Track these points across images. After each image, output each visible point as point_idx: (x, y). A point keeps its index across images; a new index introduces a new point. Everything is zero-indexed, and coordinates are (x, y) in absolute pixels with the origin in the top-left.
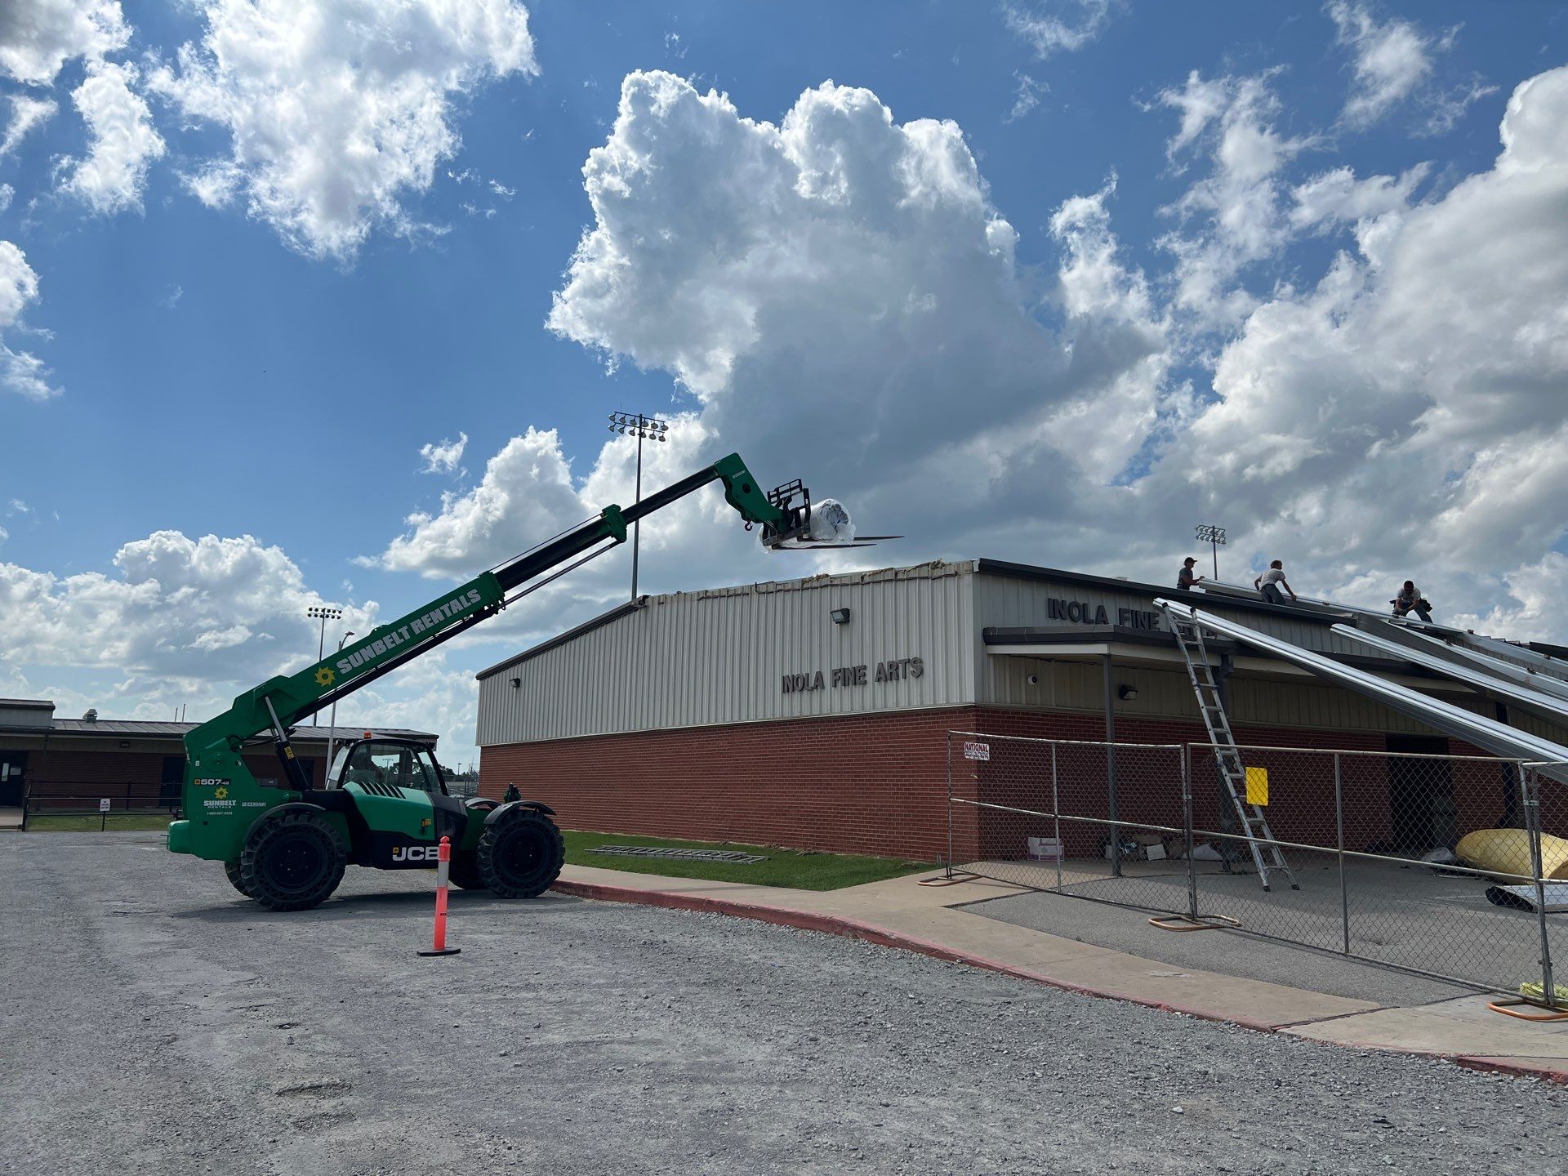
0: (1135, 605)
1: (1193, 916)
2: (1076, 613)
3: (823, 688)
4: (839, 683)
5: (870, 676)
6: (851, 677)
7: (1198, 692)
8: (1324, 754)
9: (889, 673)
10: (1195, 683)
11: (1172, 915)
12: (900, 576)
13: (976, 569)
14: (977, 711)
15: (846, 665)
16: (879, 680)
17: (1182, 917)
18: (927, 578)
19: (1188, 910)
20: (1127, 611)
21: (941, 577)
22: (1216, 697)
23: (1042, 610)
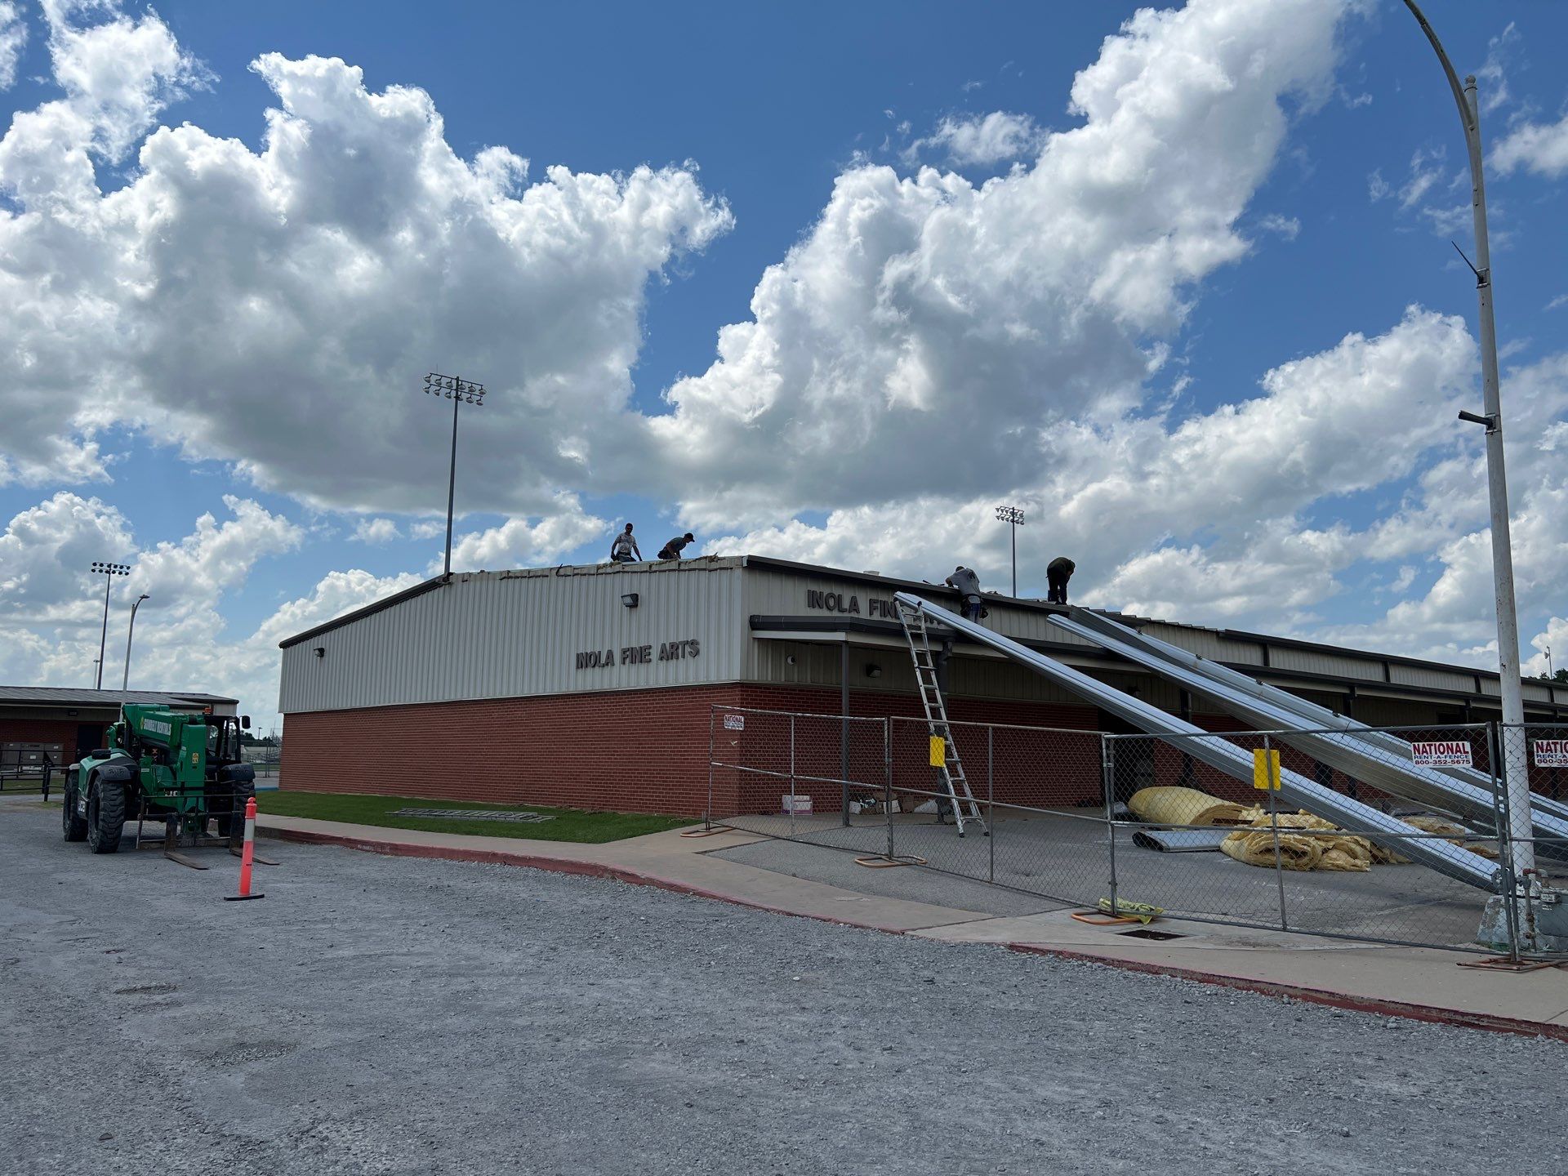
0: (883, 597)
1: (890, 856)
2: (832, 602)
3: (613, 665)
4: (628, 661)
5: (655, 654)
6: (637, 655)
7: (918, 674)
8: (983, 727)
9: (671, 653)
10: (916, 665)
11: (876, 856)
12: (682, 567)
13: (745, 565)
14: (742, 687)
15: (634, 645)
16: (661, 659)
17: (883, 857)
18: (705, 570)
19: (887, 852)
20: (876, 601)
21: (716, 570)
22: (933, 677)
23: (802, 598)
